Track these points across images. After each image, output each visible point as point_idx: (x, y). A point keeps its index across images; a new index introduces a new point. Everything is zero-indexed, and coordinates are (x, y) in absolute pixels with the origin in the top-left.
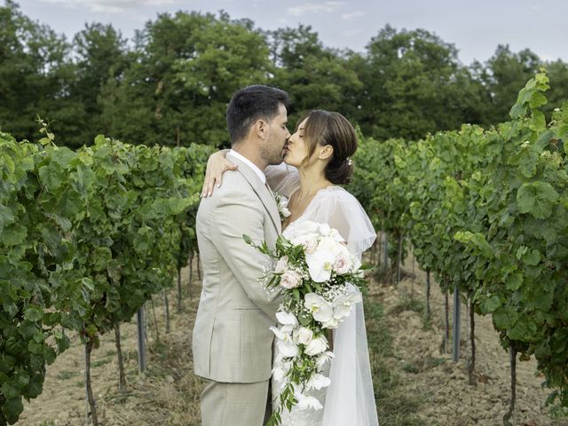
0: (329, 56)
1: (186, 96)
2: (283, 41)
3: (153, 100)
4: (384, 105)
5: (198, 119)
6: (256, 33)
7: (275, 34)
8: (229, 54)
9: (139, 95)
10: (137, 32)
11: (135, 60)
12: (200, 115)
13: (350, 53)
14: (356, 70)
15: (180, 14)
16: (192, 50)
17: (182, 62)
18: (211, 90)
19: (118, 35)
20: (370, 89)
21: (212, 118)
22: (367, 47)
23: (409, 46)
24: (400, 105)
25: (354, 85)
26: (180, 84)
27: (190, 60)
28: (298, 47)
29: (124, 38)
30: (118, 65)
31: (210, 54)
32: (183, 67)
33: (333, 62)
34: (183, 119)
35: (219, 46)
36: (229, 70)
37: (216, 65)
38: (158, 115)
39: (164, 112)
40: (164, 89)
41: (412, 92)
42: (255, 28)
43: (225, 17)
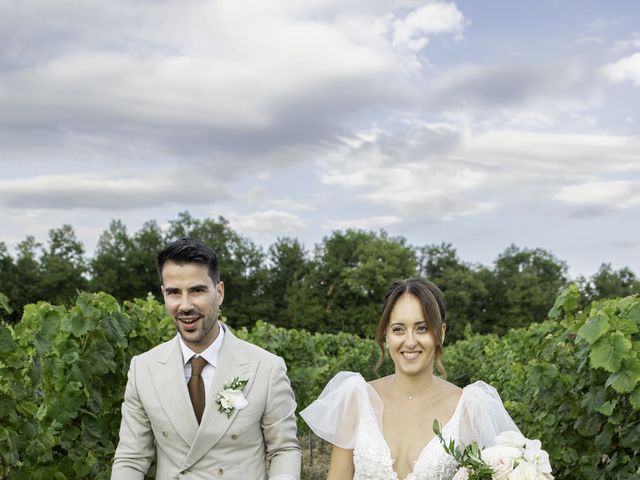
0: (463, 269)
1: (350, 298)
2: (428, 255)
3: (325, 300)
4: (504, 310)
5: (359, 316)
6: (408, 249)
7: (423, 250)
8: (385, 264)
9: (315, 295)
10: (316, 245)
11: (313, 268)
12: (360, 313)
13: (481, 266)
14: (484, 281)
15: (350, 232)
16: (356, 260)
17: (349, 270)
18: (370, 293)
19: (301, 247)
20: (494, 296)
21: (369, 316)
22: (494, 262)
23: (529, 262)
24: (516, 310)
25: (482, 293)
26: (346, 287)
27: (354, 269)
28: (440, 261)
29: (306, 250)
30: (301, 271)
31: (370, 264)
32: (349, 274)
33: (466, 275)
34: (347, 315)
35: (378, 258)
36: (384, 277)
37: (374, 272)
38: (328, 311)
39: (332, 309)
40: (334, 291)
41: (527, 300)
42: (407, 245)
43: (384, 234)
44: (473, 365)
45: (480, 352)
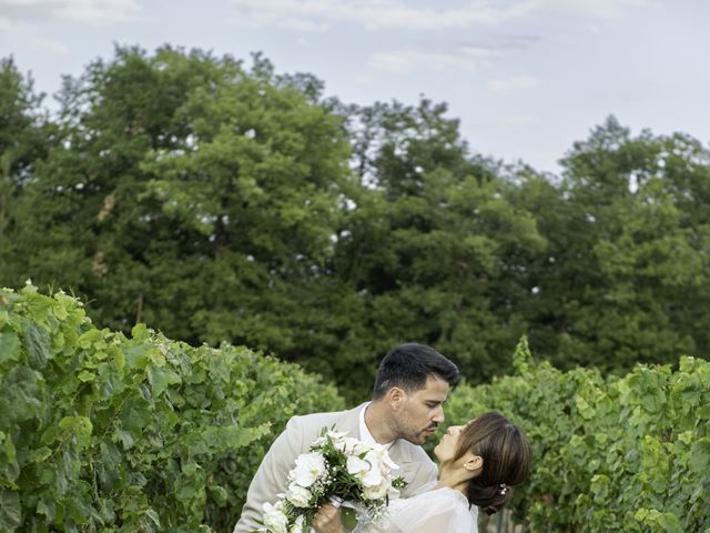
0: (480, 173)
1: (163, 233)
2: (382, 131)
3: (90, 234)
4: (589, 292)
5: (185, 285)
6: (327, 109)
7: (368, 114)
8: (265, 150)
9: (61, 218)
10: (67, 78)
11: (57, 143)
12: (191, 276)
13: (527, 171)
14: (535, 211)
15: (165, 53)
16: (183, 134)
17: (162, 156)
18: (219, 224)
19: (25, 82)
20: (561, 252)
21: (216, 285)
22: (563, 162)
23: (655, 169)
24: (622, 294)
25: (528, 243)
26: (153, 203)
27: (180, 152)
28: (415, 148)
29: (37, 91)
30: (20, 148)
31: (221, 146)
32: (164, 168)
33: (487, 189)
34: (151, 280)
35: (243, 130)
36: (261, 183)
37: (234, 169)
38: (98, 267)
39: (111, 261)
40: (116, 212)
41: (651, 270)
42: (325, 95)
43: (263, 67)
44: (538, 437)
45: (559, 408)
